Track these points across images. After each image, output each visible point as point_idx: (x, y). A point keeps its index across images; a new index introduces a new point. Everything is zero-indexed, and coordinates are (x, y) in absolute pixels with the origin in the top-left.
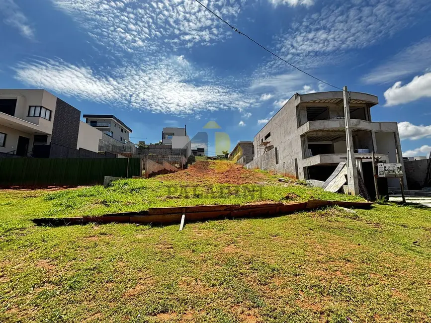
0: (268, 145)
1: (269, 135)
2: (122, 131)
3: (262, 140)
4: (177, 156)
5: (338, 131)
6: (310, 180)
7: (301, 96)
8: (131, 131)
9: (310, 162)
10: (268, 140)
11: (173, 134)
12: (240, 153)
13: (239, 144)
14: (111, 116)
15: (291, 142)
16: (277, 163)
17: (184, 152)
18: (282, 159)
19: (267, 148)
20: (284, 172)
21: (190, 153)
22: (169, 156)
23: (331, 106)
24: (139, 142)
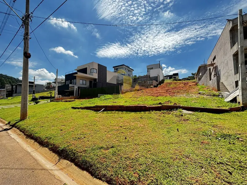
1: (215, 58)
2: (129, 71)
3: (211, 62)
4: (153, 81)
6: (223, 92)
7: (233, 20)
8: (133, 70)
10: (214, 61)
11: (152, 68)
12: (201, 73)
14: (123, 65)
16: (210, 80)
17: (156, 78)
22: (148, 82)
24: (134, 76)
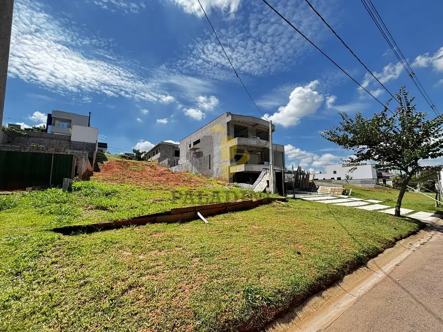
0: (197, 151)
1: (198, 142)
3: (190, 145)
6: (241, 184)
7: (232, 115)
9: (236, 169)
10: (197, 146)
11: (69, 121)
12: (159, 154)
15: (220, 151)
16: (210, 169)
19: (195, 153)
20: (218, 177)
23: (250, 127)
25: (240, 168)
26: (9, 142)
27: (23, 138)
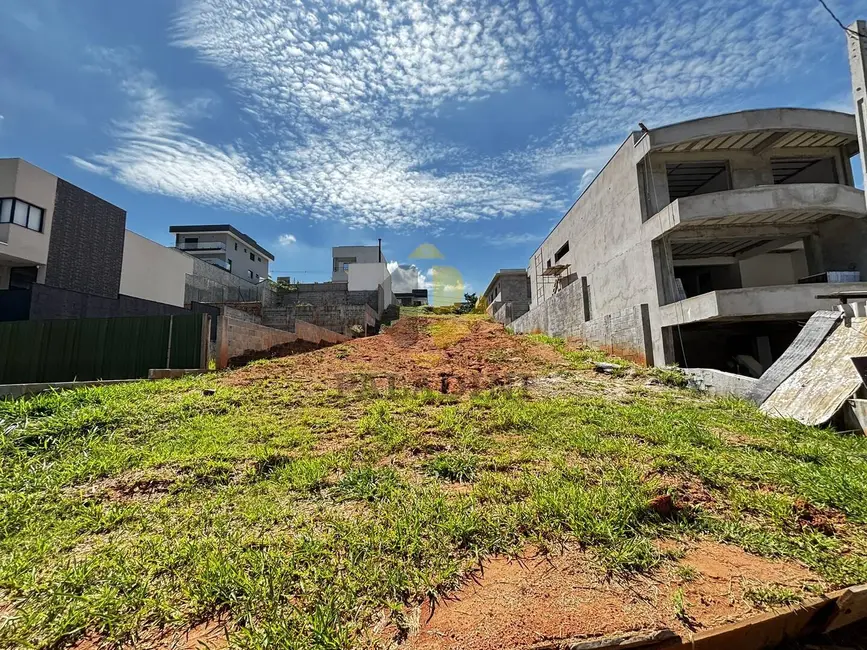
0: (564, 274)
1: (565, 249)
2: (252, 257)
3: (549, 262)
4: (358, 308)
5: (763, 224)
6: (697, 371)
7: (652, 133)
8: (273, 258)
9: (683, 313)
10: (563, 261)
11: (354, 260)
12: (500, 295)
13: (497, 278)
14: (227, 227)
15: (624, 261)
16: (588, 318)
17: (372, 298)
18: (600, 305)
19: (560, 281)
20: (610, 343)
21: (387, 301)
22: (342, 308)
23: (738, 159)
24: (278, 278)
25: (704, 307)
26: (279, 304)
27: (292, 296)
